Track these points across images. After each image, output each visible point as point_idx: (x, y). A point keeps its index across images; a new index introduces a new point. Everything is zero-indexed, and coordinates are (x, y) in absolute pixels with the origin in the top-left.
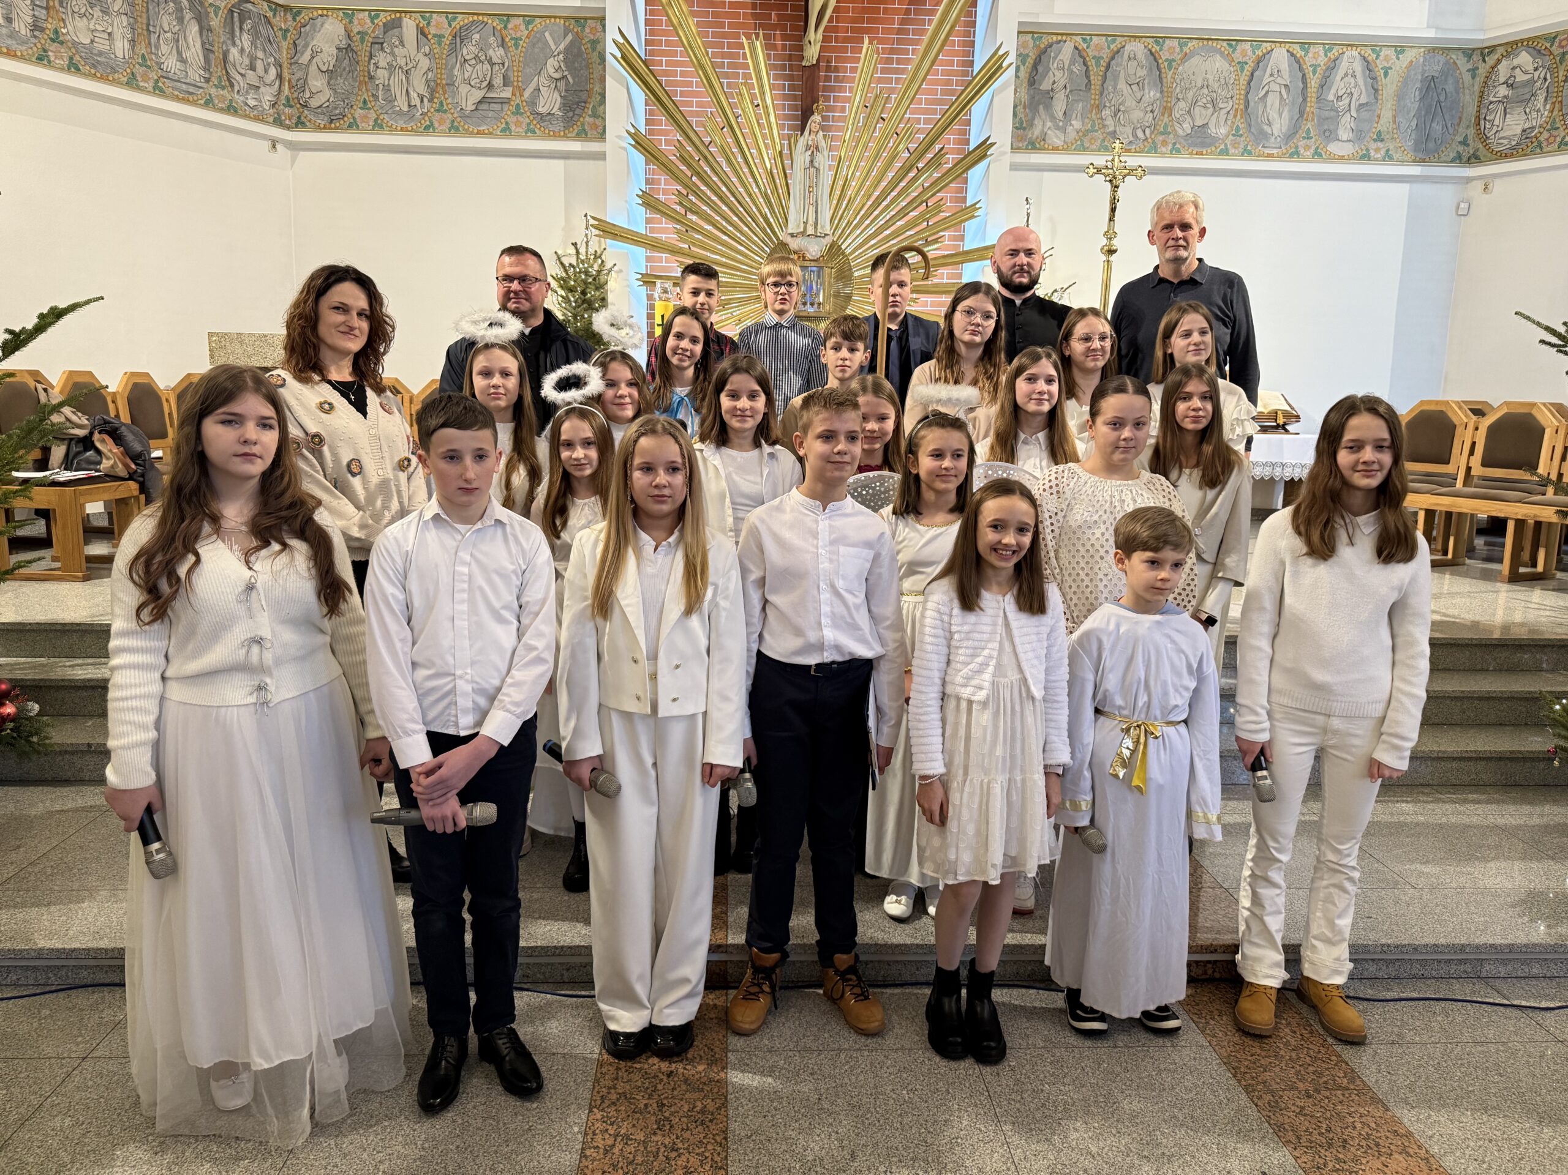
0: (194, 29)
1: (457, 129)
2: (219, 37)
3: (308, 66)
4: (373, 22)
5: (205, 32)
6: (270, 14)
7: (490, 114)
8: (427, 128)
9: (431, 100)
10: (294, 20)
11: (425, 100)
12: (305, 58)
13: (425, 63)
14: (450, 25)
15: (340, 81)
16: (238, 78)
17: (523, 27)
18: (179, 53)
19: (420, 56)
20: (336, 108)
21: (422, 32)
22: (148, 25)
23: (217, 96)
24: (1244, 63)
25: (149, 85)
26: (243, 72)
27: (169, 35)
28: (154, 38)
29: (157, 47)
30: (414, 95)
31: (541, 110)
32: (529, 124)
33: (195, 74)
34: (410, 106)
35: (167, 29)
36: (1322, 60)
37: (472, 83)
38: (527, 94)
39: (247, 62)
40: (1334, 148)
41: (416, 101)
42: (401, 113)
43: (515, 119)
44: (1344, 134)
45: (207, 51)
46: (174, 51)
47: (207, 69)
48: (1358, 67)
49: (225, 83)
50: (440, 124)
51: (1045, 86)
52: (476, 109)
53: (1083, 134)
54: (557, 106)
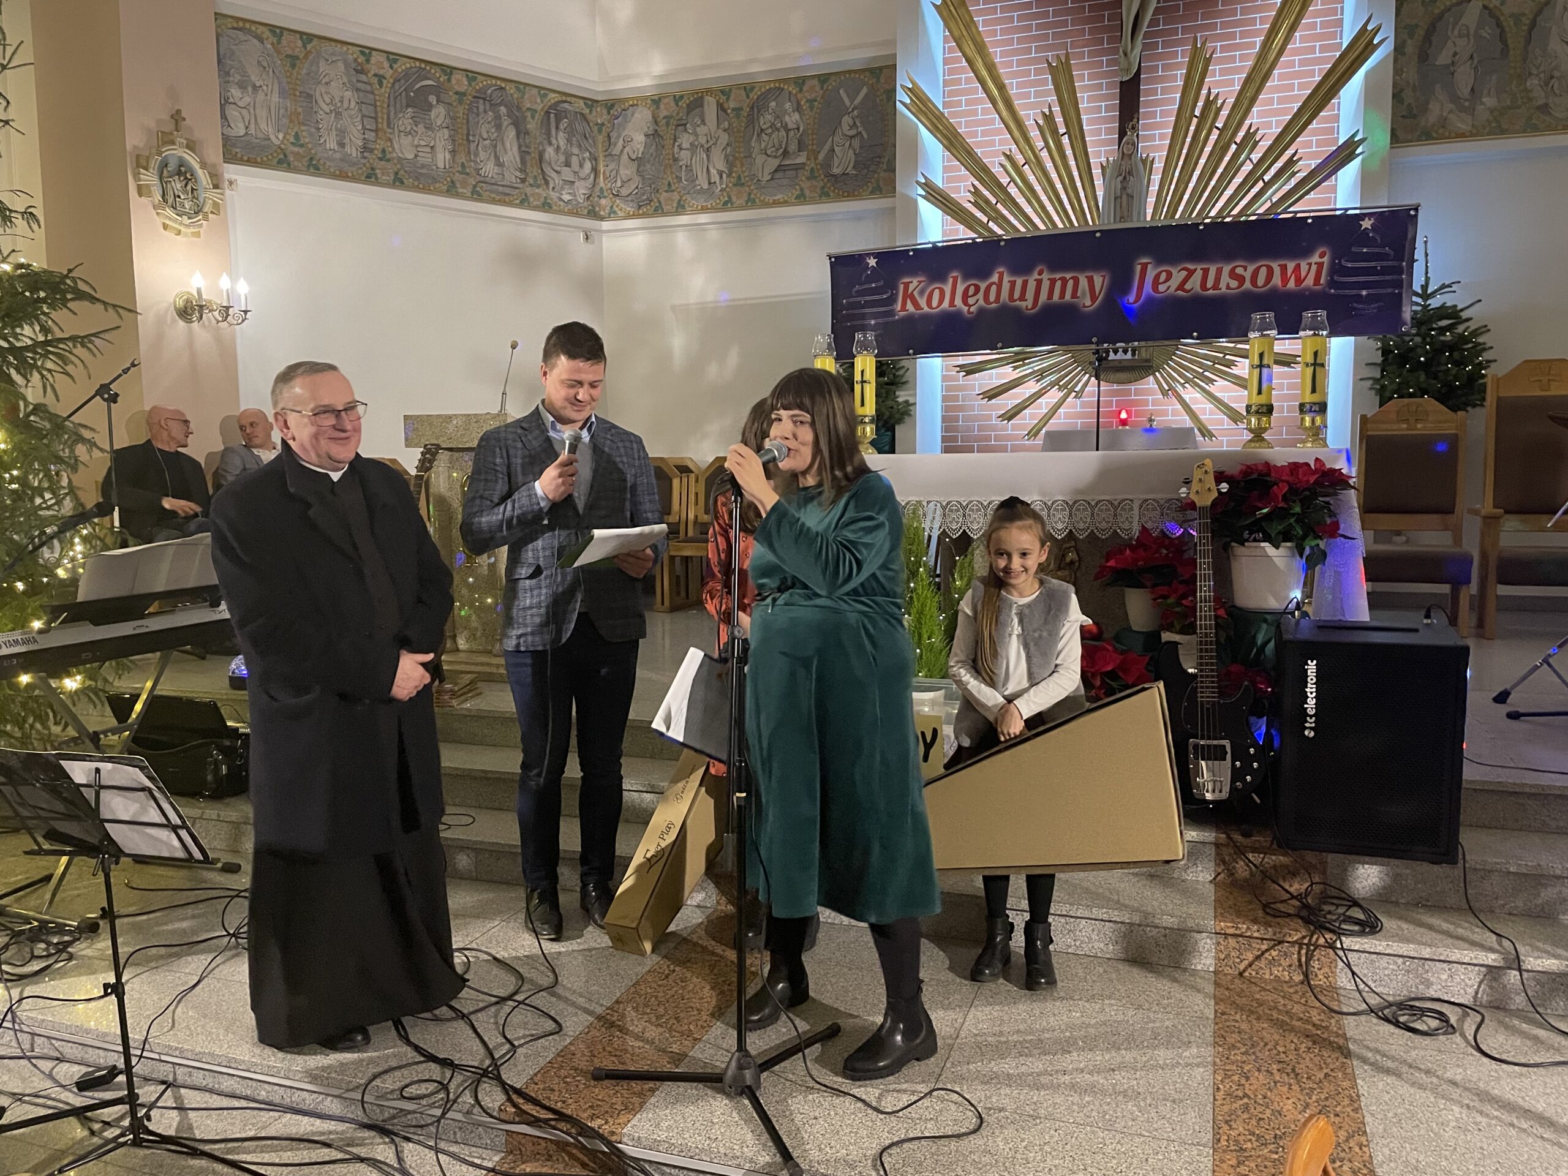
0: (511, 133)
1: (754, 201)
2: (535, 138)
3: (620, 156)
4: (677, 105)
5: (522, 135)
6: (586, 111)
7: (785, 182)
8: (725, 203)
9: (728, 176)
10: (609, 113)
11: (724, 176)
13: (724, 138)
14: (748, 97)
15: (648, 166)
16: (554, 175)
17: (818, 88)
18: (497, 158)
19: (720, 131)
20: (643, 194)
21: (721, 107)
22: (468, 135)
23: (533, 195)
25: (467, 191)
26: (558, 169)
27: (487, 142)
28: (473, 146)
29: (476, 155)
30: (713, 171)
31: (836, 171)
32: (823, 188)
33: (511, 176)
34: (710, 183)
35: (485, 136)
37: (769, 152)
38: (821, 156)
39: (562, 158)
41: (715, 178)
42: (702, 191)
43: (809, 184)
45: (523, 154)
46: (492, 157)
47: (521, 171)
49: (540, 181)
50: (738, 198)
52: (772, 179)
54: (851, 165)
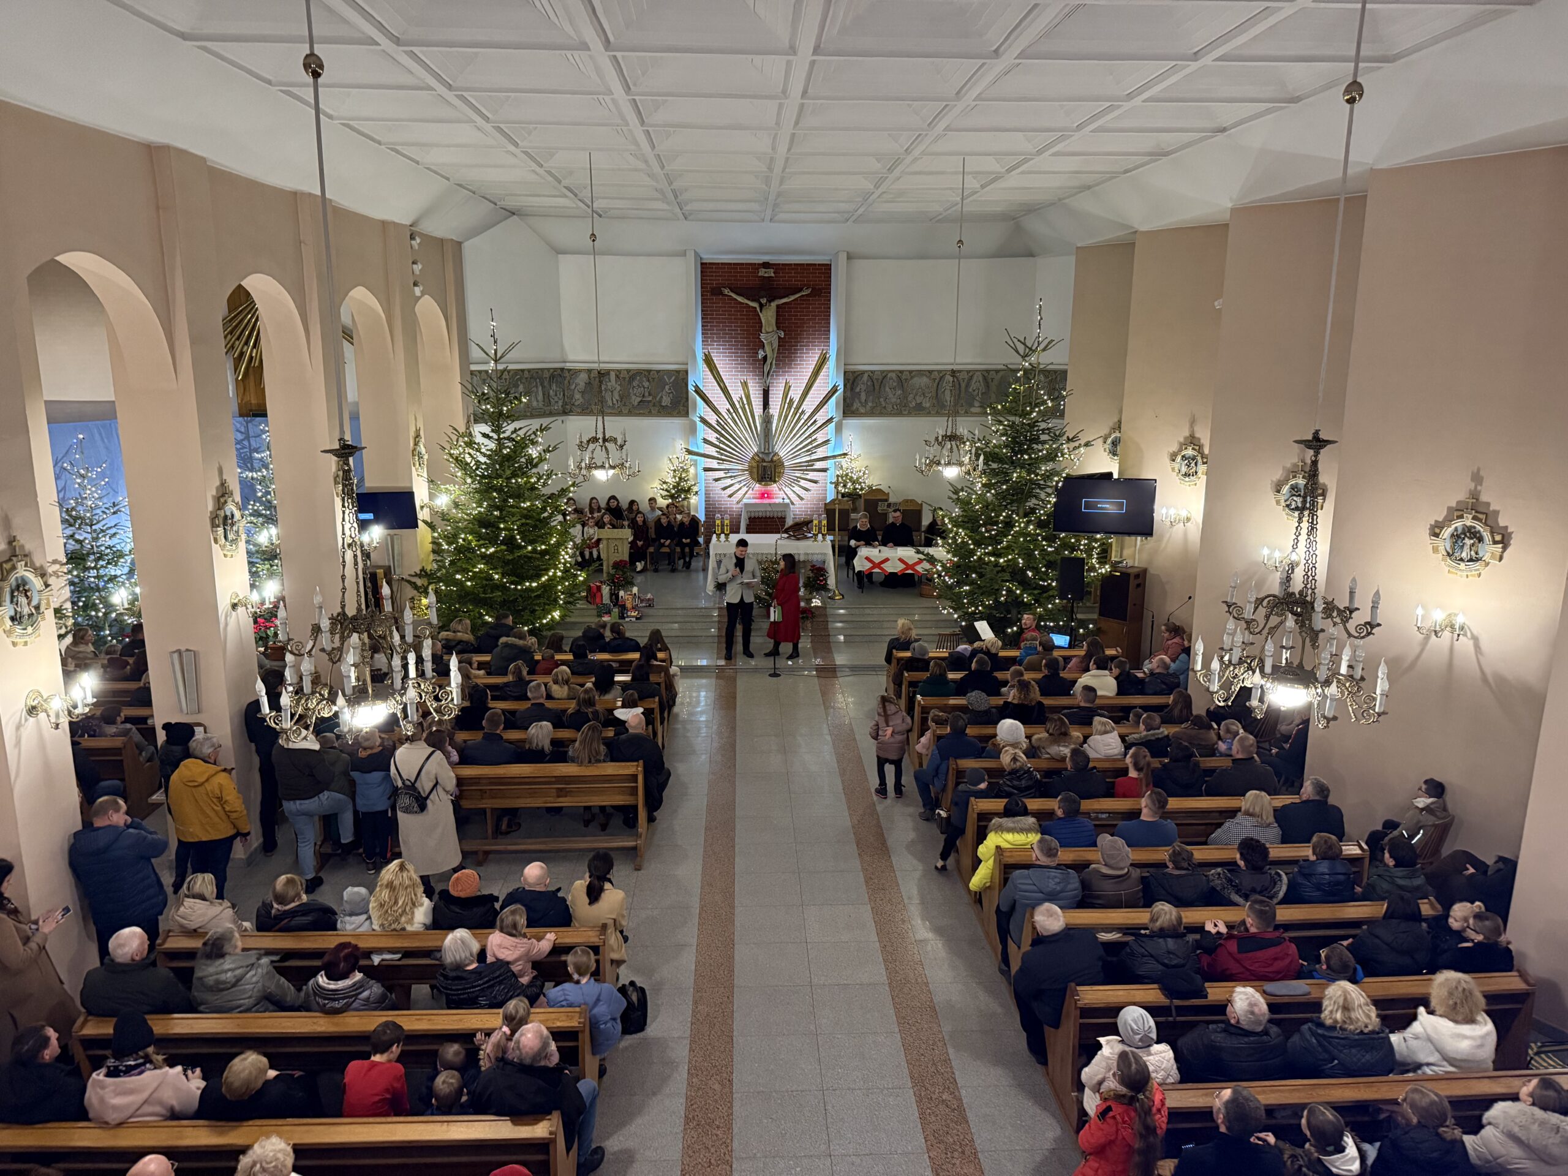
1: (632, 414)
2: (547, 389)
3: (574, 390)
4: (598, 374)
6: (561, 374)
7: (643, 408)
8: (619, 412)
9: (621, 403)
10: (572, 375)
11: (619, 403)
12: (573, 387)
13: (619, 388)
14: (628, 375)
15: (586, 395)
17: (656, 375)
18: (537, 400)
19: (616, 385)
20: (585, 407)
21: (617, 376)
23: (547, 411)
24: (934, 379)
26: (554, 398)
27: (534, 394)
29: (531, 400)
30: (615, 401)
31: (662, 404)
32: (659, 412)
34: (614, 406)
36: (966, 377)
37: (637, 395)
38: (657, 400)
39: (554, 394)
40: (973, 410)
41: (616, 404)
42: (609, 406)
43: (653, 410)
44: (977, 404)
48: (981, 379)
49: (549, 404)
50: (625, 412)
51: (858, 390)
52: (638, 405)
53: (873, 408)
54: (669, 402)
